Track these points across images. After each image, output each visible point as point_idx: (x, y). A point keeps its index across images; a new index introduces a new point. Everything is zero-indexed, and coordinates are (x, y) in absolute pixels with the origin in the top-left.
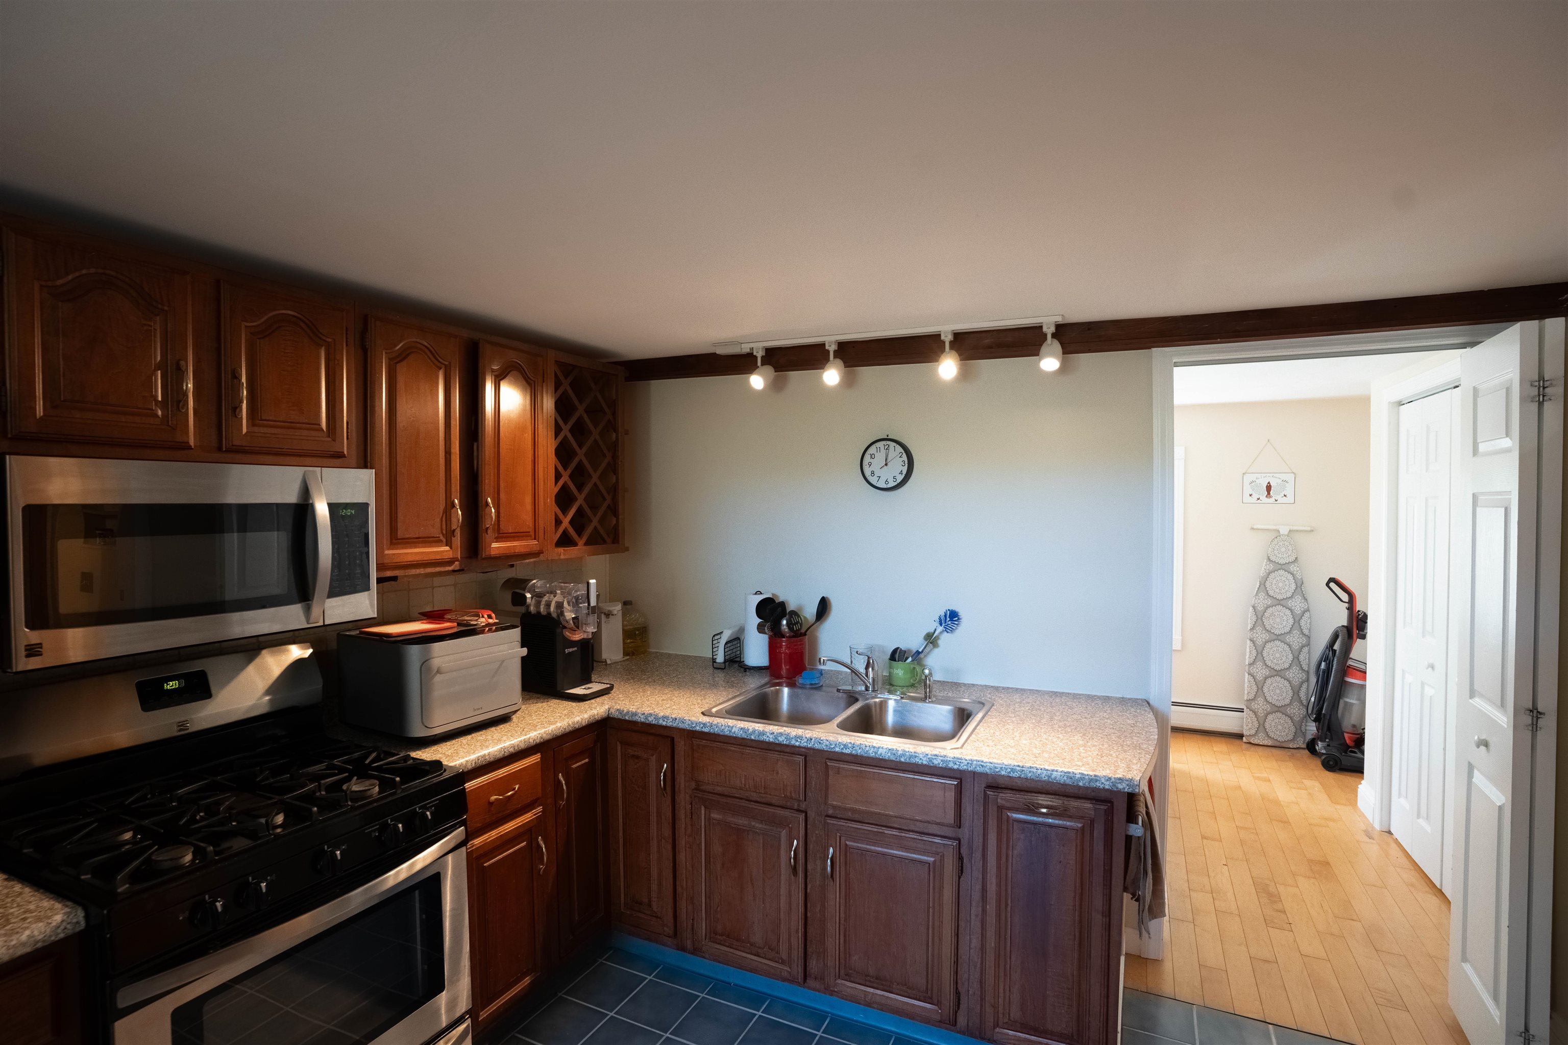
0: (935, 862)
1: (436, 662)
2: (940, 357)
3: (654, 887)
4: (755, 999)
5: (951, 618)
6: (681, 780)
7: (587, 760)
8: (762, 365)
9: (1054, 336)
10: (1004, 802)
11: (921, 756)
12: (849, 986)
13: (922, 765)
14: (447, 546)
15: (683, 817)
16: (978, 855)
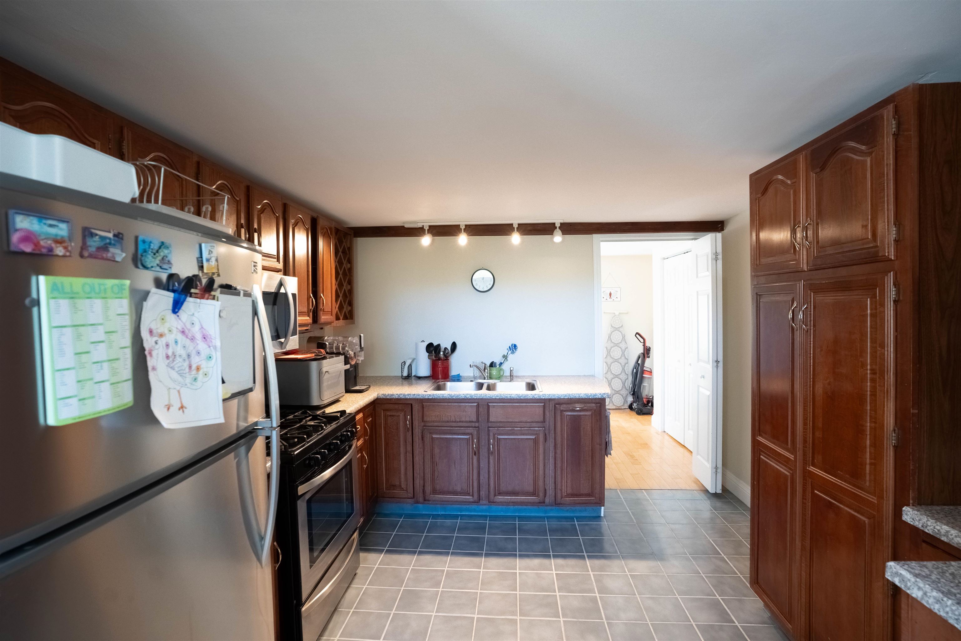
0: (535, 438)
1: (324, 370)
2: (512, 234)
3: (402, 476)
4: (456, 517)
5: (514, 348)
6: (416, 423)
7: (371, 419)
8: (428, 233)
9: (560, 228)
10: (563, 409)
11: (529, 395)
12: (500, 498)
13: (530, 399)
14: (308, 316)
15: (417, 440)
16: (553, 432)
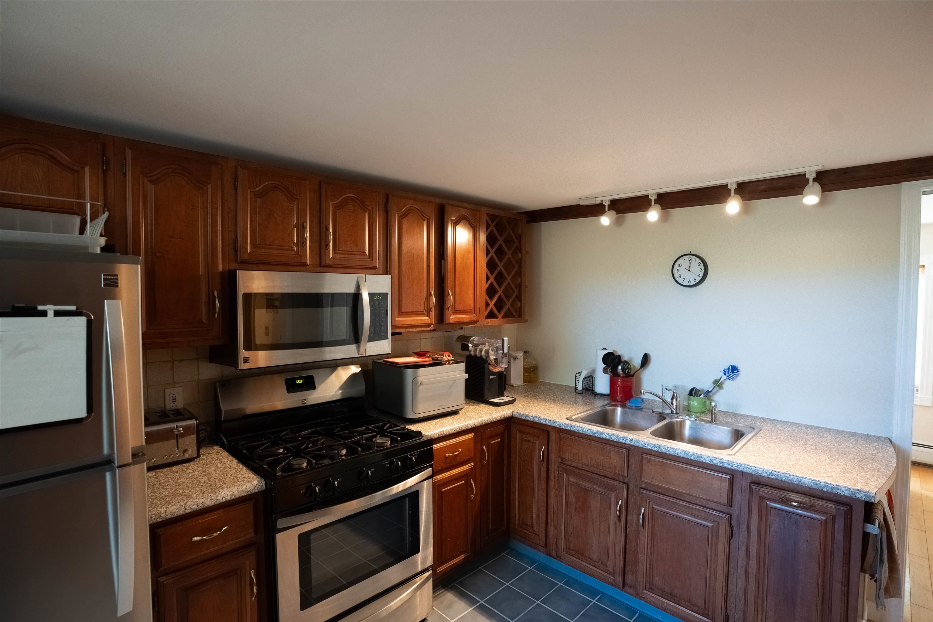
0: (713, 526)
1: (420, 379)
2: (727, 200)
3: (535, 516)
4: (593, 592)
5: (734, 370)
6: (553, 456)
7: (499, 440)
8: (609, 210)
10: (764, 495)
11: (705, 457)
12: (652, 596)
13: (706, 463)
14: (427, 316)
15: (553, 478)
16: (744, 527)
